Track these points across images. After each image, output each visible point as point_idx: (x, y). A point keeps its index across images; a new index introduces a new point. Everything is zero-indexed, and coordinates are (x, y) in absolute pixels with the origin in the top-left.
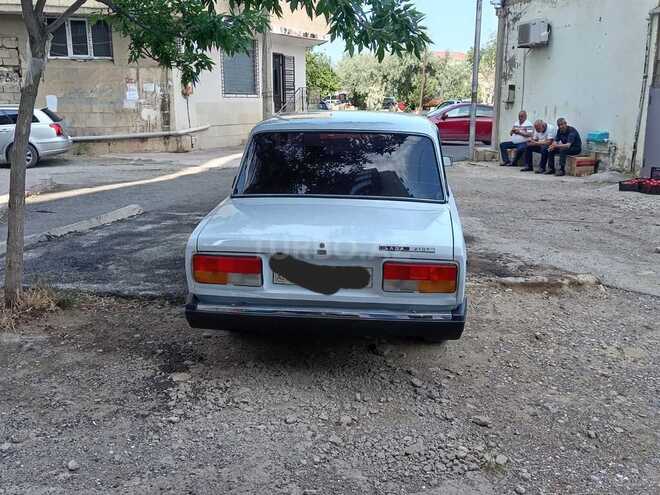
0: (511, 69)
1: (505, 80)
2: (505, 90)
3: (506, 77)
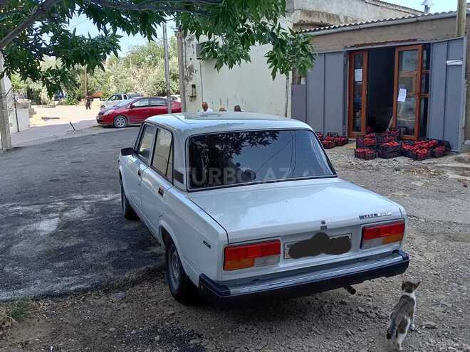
0: (191, 74)
1: (188, 81)
2: (189, 89)
3: (187, 79)
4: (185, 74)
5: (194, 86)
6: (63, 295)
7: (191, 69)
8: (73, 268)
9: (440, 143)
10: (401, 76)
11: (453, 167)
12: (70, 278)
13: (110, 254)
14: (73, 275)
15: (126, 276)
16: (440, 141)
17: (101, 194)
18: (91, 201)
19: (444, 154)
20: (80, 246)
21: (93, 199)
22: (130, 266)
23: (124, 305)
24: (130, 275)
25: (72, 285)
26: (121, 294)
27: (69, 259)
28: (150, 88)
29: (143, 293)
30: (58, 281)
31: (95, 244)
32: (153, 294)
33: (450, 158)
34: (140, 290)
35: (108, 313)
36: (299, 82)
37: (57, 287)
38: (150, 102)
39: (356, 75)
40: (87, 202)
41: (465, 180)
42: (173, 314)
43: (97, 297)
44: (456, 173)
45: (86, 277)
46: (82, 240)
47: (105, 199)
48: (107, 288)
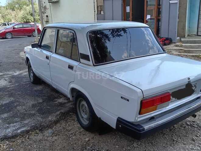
0: (45, 10)
1: (44, 14)
2: (45, 18)
3: (44, 13)
4: (42, 10)
5: (47, 16)
6: (14, 137)
7: (45, 8)
8: (14, 117)
9: (167, 39)
10: (148, 9)
11: (175, 49)
12: (15, 124)
13: (33, 106)
14: (16, 122)
15: (50, 118)
16: (167, 38)
17: (12, 71)
18: (8, 76)
19: (169, 44)
20: (12, 102)
21: (9, 75)
22: (50, 112)
23: (55, 138)
24: (52, 118)
25: (18, 129)
26: (50, 131)
27: (9, 111)
28: (19, 20)
29: (64, 128)
30: (8, 127)
31: (21, 100)
32: (70, 128)
33: (172, 45)
34: (61, 126)
35: (48, 145)
36: (100, 13)
37: (9, 131)
38: (23, 25)
39: (127, 9)
40: (6, 76)
41: (181, 54)
42: (89, 140)
43: (37, 135)
44: (176, 52)
45: (25, 122)
46: (12, 99)
47: (15, 74)
48: (41, 128)
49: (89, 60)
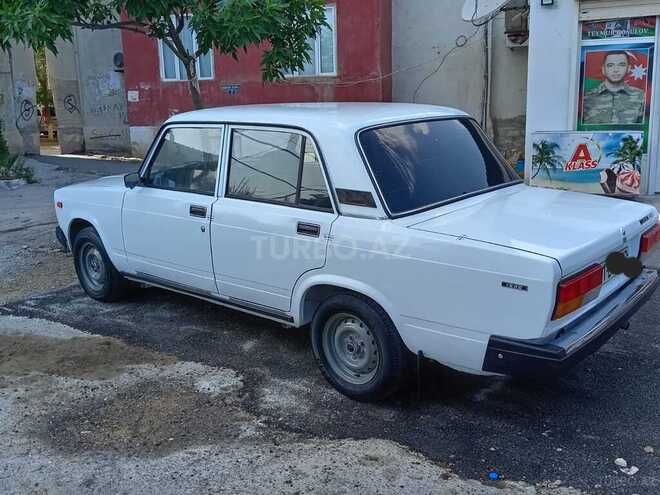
49: (374, 206)
